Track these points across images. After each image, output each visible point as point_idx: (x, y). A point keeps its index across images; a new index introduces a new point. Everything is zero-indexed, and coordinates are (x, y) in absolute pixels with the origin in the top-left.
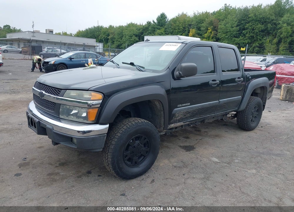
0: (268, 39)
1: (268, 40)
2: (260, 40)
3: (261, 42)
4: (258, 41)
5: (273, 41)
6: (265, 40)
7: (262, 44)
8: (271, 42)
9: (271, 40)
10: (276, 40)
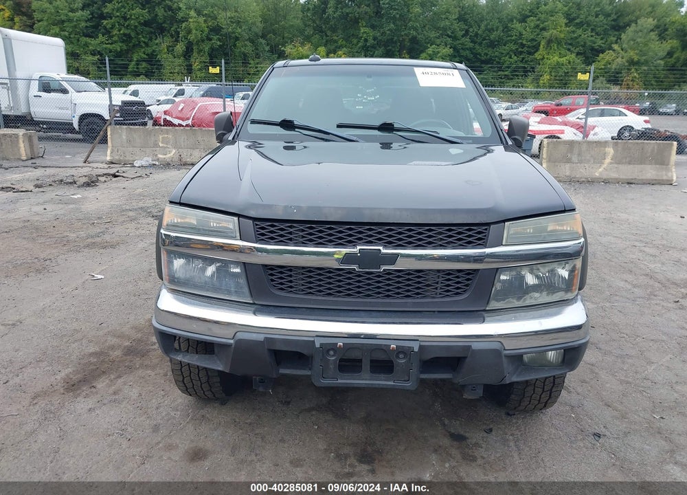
0: (163, 44)
1: (164, 46)
2: (147, 45)
3: (149, 50)
4: (142, 47)
5: (175, 49)
6: (157, 44)
7: (152, 54)
8: (170, 49)
9: (170, 47)
10: (180, 48)
